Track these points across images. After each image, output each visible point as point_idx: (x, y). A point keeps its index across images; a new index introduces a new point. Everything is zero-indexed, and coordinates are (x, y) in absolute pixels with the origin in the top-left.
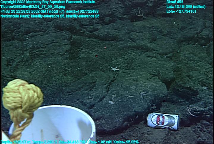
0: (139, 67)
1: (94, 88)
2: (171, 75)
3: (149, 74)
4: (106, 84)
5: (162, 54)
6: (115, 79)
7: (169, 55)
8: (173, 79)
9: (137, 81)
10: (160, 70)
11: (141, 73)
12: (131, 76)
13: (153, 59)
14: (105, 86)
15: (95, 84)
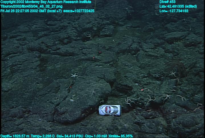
0: (90, 73)
1: (59, 91)
2: (113, 77)
3: (98, 77)
4: (67, 88)
5: (106, 63)
6: (74, 83)
7: (111, 63)
8: (115, 80)
9: (89, 83)
10: (105, 74)
11: (92, 77)
12: (85, 80)
13: (100, 66)
14: (67, 89)
15: (59, 88)
